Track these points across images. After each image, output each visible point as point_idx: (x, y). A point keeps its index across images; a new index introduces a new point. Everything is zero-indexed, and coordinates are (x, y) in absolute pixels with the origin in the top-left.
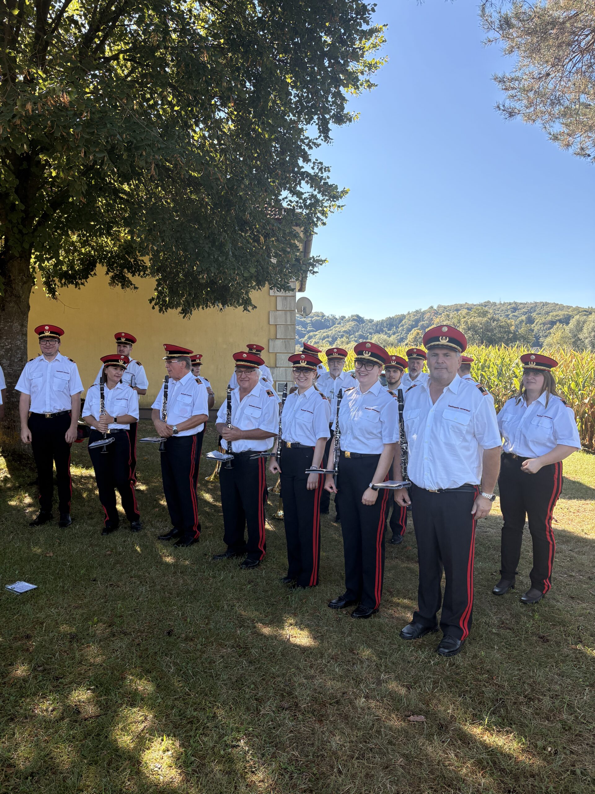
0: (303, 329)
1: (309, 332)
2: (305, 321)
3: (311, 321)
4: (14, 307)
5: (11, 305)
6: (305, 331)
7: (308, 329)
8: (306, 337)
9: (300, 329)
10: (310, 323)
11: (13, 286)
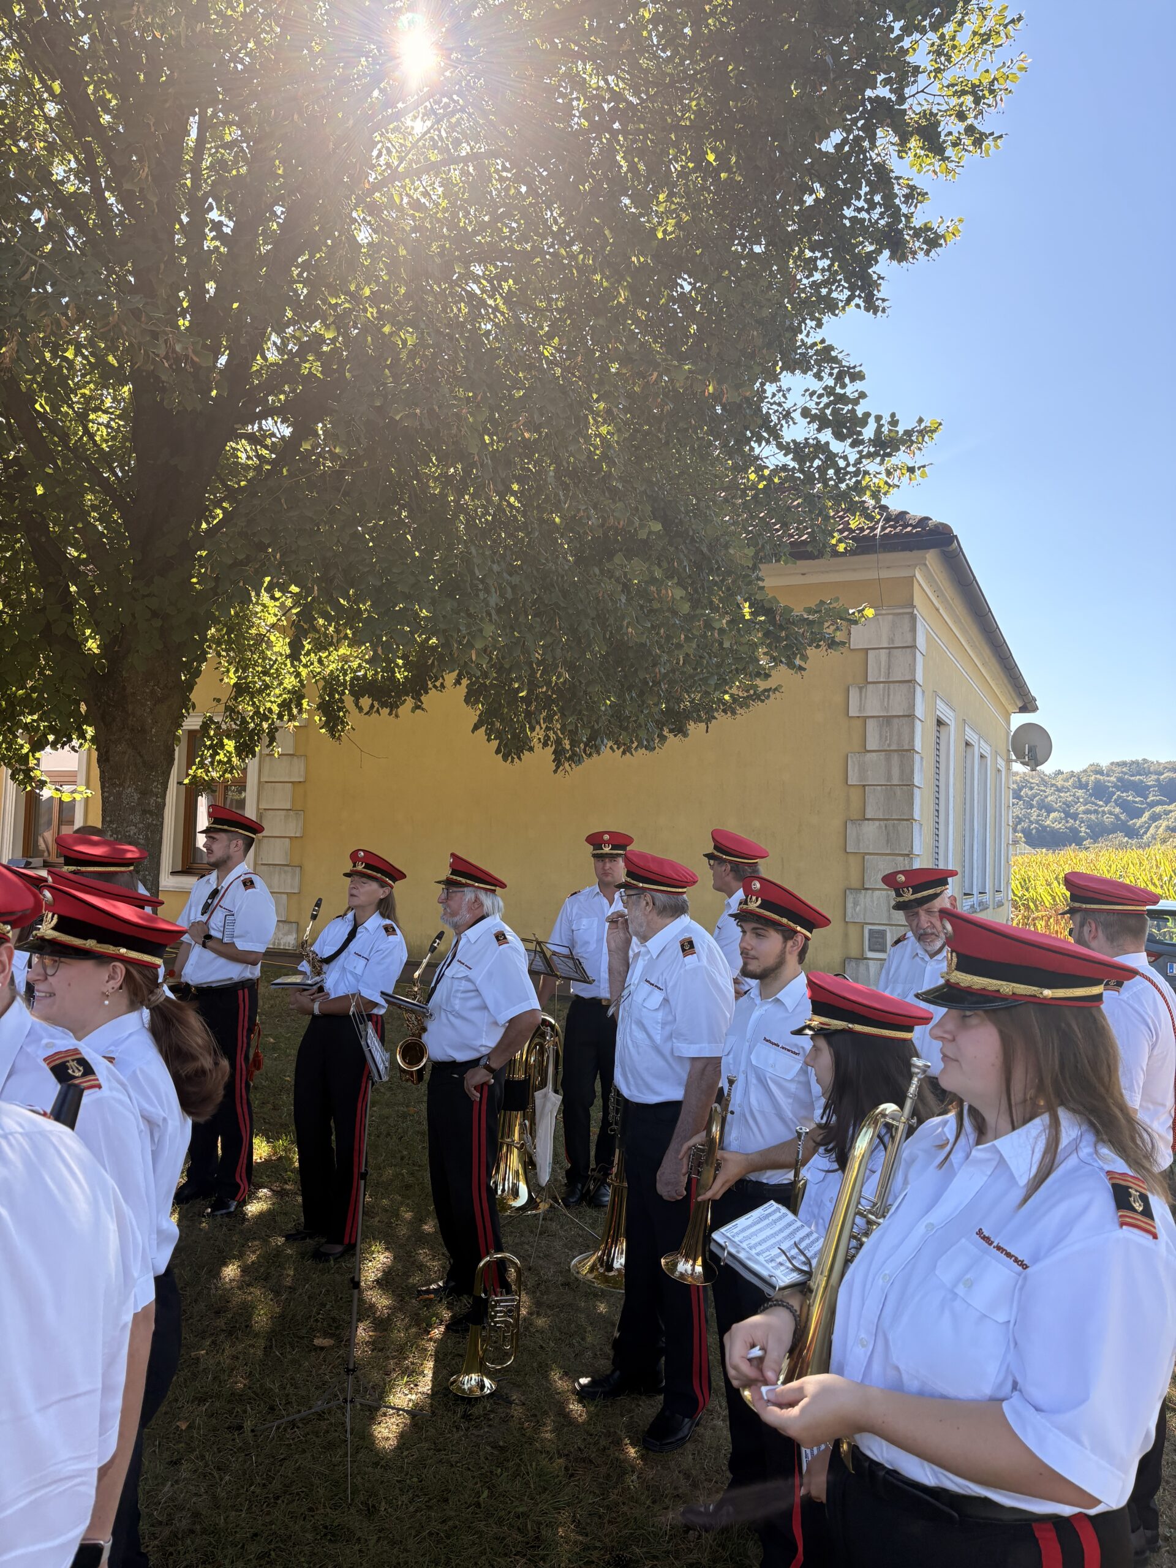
0: (1138, 799)
1: (1152, 805)
2: (1142, 782)
3: (1158, 780)
4: (125, 753)
5: (120, 748)
6: (1142, 803)
7: (1151, 798)
8: (1147, 815)
9: (1130, 798)
10: (1154, 786)
11: (130, 708)
